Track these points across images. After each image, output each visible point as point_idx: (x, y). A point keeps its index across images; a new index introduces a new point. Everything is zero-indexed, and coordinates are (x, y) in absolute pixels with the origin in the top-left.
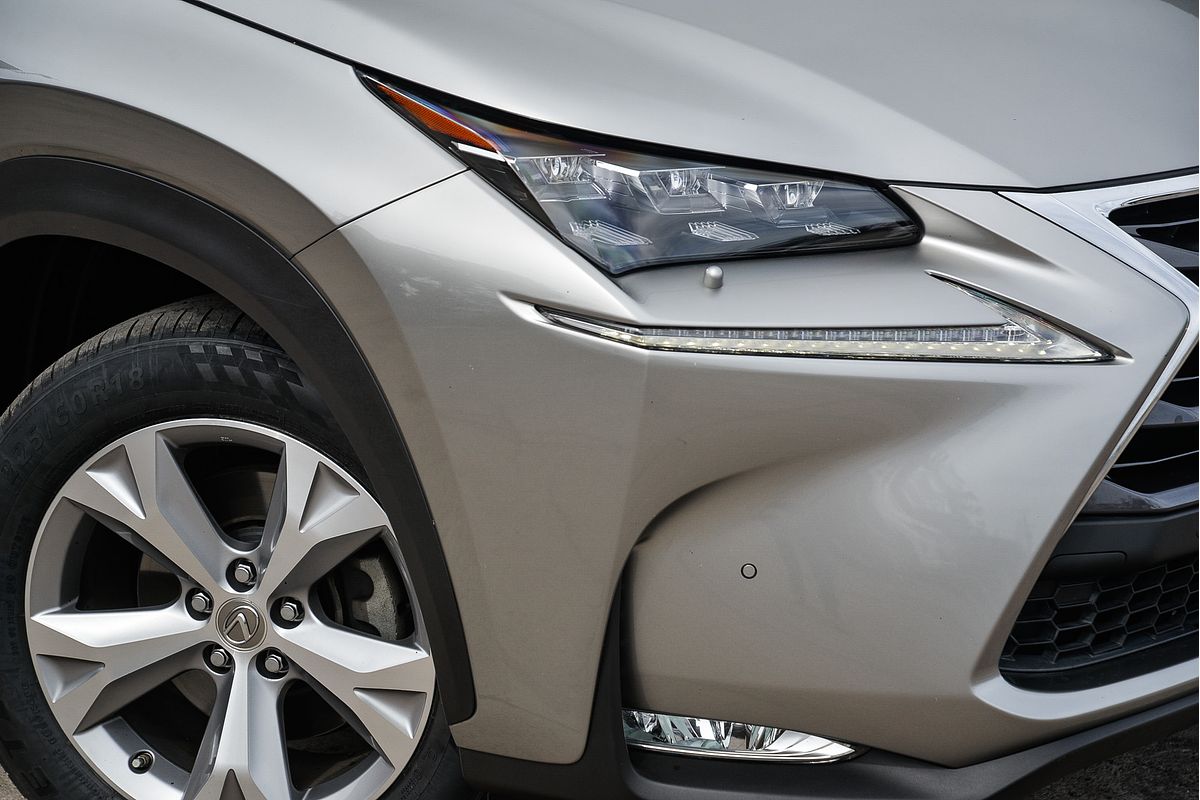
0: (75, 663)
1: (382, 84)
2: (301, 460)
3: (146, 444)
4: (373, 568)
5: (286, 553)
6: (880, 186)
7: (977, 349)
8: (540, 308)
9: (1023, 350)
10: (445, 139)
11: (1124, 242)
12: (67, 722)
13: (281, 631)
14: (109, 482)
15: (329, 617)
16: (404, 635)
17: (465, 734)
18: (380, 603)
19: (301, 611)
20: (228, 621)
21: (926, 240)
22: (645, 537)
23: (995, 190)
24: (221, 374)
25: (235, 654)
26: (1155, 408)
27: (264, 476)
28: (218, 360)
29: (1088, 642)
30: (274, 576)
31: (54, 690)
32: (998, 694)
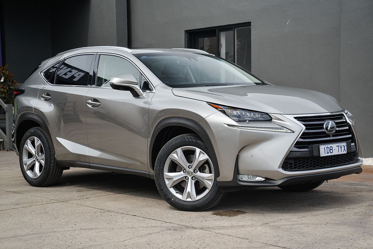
0: (169, 179)
1: (210, 104)
2: (198, 150)
3: (179, 150)
4: (206, 166)
5: (195, 164)
6: (267, 114)
7: (279, 131)
8: (228, 125)
9: (284, 131)
10: (217, 108)
11: (296, 121)
12: (168, 187)
13: (195, 174)
14: (175, 155)
15: (200, 172)
16: (210, 172)
17: (219, 179)
18: (207, 169)
19: (197, 172)
20: (188, 173)
21: (273, 120)
22: (239, 152)
23: (280, 114)
24: (189, 140)
25: (189, 177)
26: (298, 139)
27: (192, 156)
28: (188, 139)
29: (293, 168)
30: (194, 167)
31: (167, 182)
32: (281, 170)
